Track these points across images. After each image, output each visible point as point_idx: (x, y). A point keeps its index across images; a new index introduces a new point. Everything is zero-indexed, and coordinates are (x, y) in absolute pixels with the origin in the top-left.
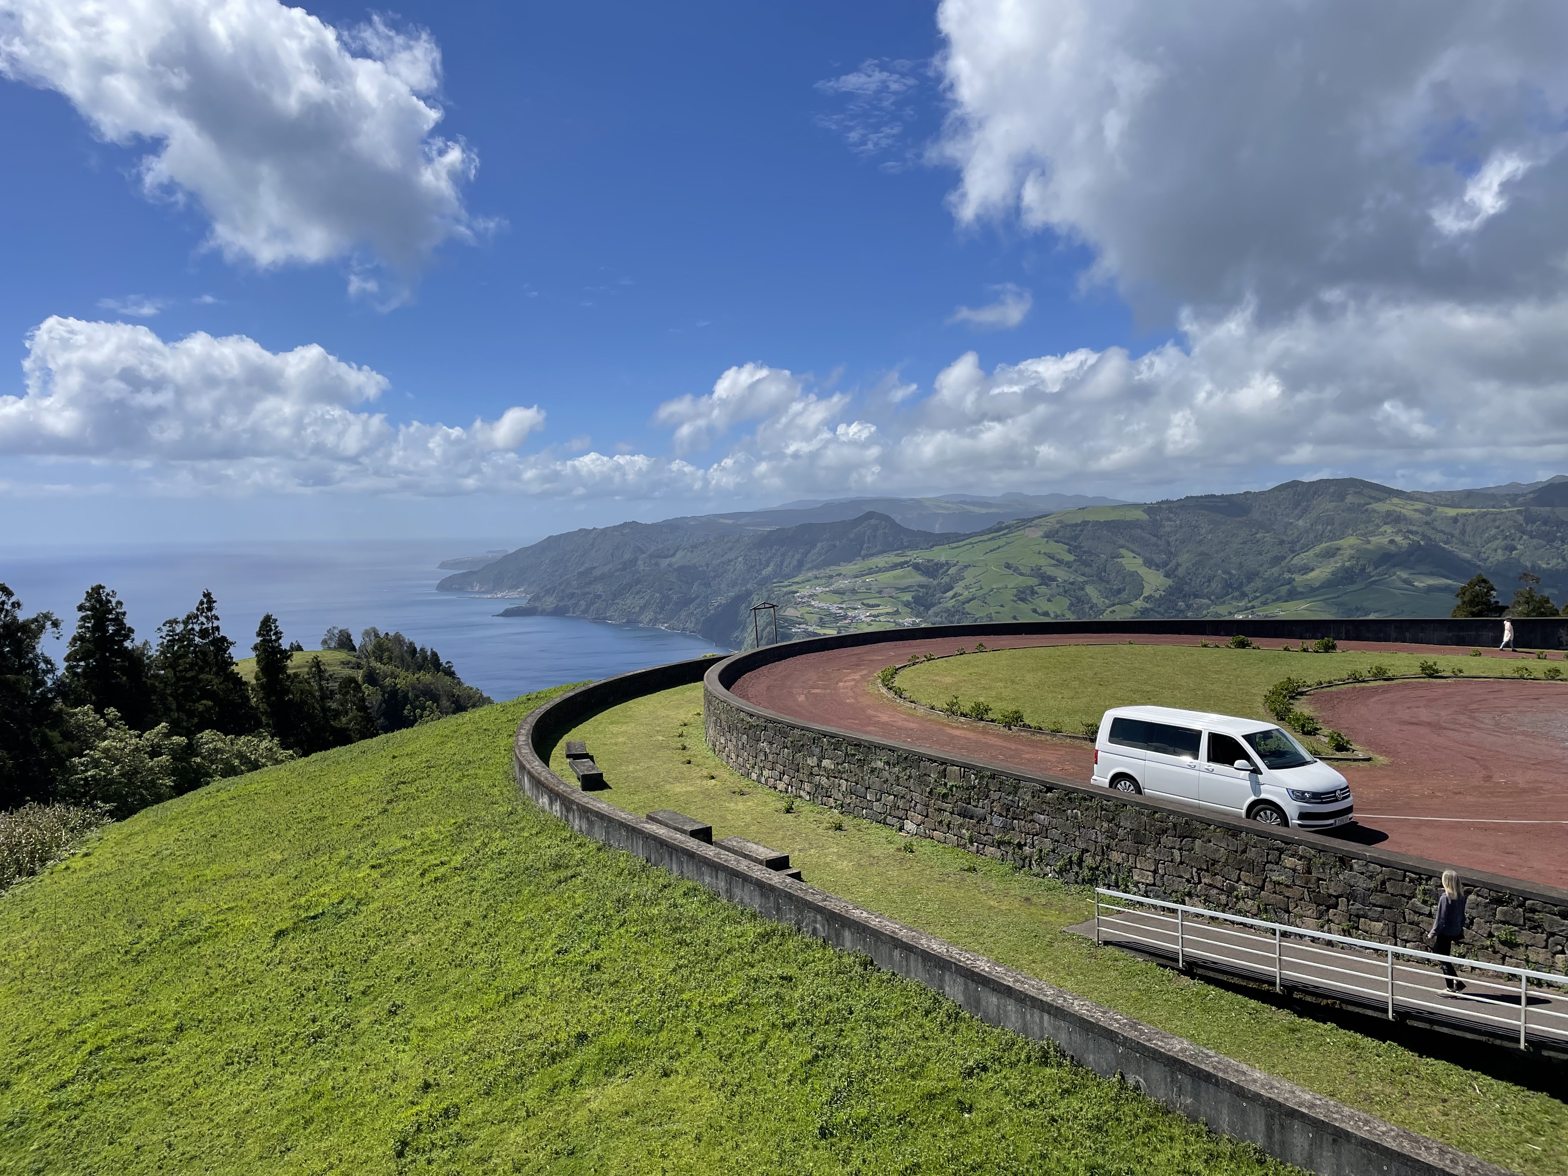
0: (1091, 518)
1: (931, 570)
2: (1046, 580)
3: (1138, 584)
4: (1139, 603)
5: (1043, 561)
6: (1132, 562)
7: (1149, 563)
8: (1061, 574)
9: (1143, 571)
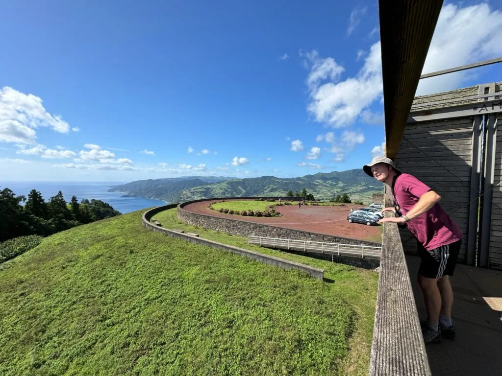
0: (234, 181)
1: (208, 189)
2: (227, 191)
3: (241, 192)
4: (241, 195)
5: (226, 188)
6: (240, 188)
7: (243, 188)
8: (229, 190)
9: (242, 190)
